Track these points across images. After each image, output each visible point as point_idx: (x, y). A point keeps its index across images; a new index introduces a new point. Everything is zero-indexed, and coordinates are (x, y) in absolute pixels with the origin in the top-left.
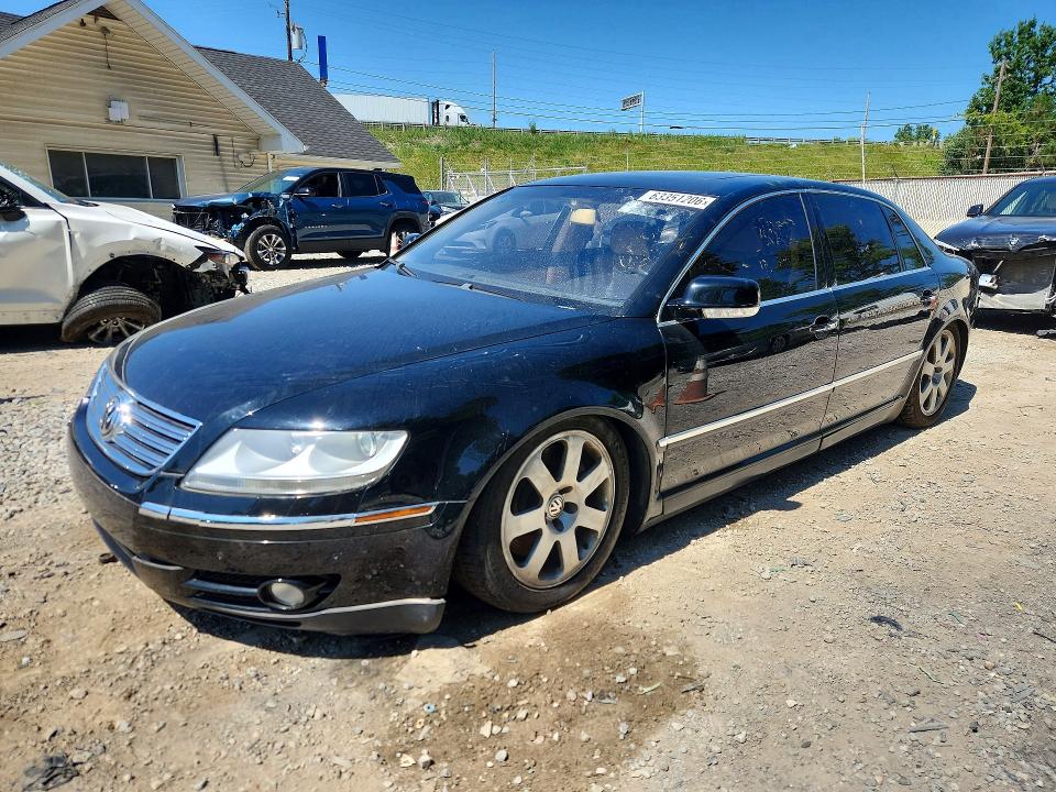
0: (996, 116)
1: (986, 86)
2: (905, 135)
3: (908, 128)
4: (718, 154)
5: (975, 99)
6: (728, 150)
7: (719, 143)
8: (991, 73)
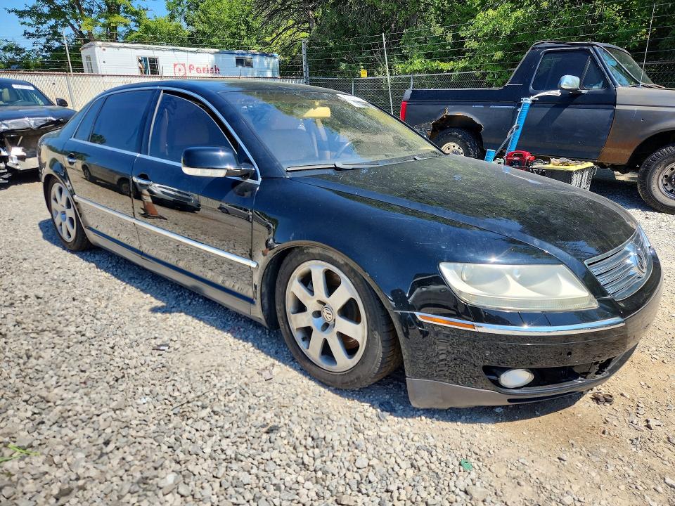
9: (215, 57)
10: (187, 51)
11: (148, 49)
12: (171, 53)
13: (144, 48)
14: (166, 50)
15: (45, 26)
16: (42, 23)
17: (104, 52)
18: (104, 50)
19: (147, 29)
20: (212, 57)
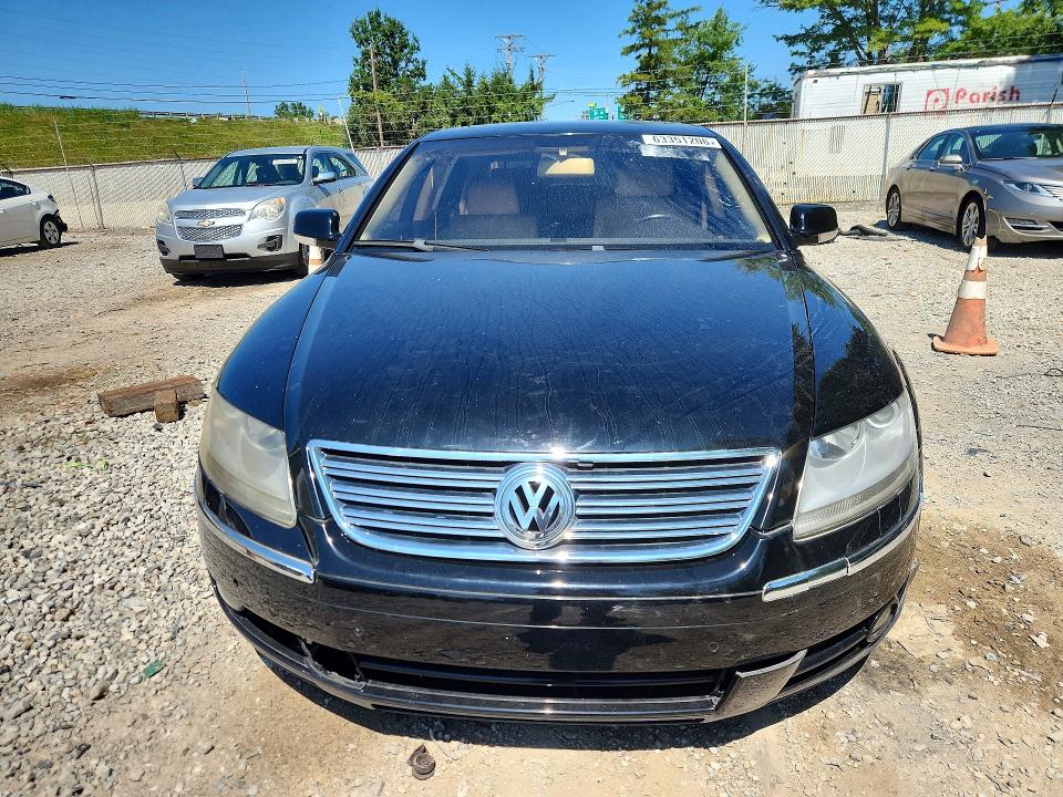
0: (377, 95)
1: (358, 68)
2: (282, 110)
3: (284, 106)
4: (111, 130)
5: (352, 80)
6: (123, 126)
7: (109, 118)
8: (359, 57)
9: (1018, 69)
10: (960, 66)
11: (888, 71)
12: (929, 72)
13: (881, 71)
14: (921, 69)
15: (822, 52)
16: (818, 50)
17: (815, 85)
18: (816, 81)
19: (977, 33)
20: (1011, 70)
